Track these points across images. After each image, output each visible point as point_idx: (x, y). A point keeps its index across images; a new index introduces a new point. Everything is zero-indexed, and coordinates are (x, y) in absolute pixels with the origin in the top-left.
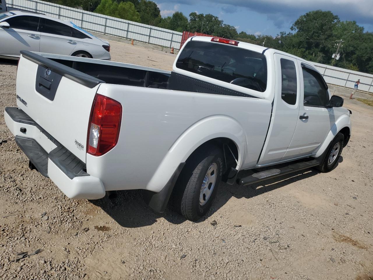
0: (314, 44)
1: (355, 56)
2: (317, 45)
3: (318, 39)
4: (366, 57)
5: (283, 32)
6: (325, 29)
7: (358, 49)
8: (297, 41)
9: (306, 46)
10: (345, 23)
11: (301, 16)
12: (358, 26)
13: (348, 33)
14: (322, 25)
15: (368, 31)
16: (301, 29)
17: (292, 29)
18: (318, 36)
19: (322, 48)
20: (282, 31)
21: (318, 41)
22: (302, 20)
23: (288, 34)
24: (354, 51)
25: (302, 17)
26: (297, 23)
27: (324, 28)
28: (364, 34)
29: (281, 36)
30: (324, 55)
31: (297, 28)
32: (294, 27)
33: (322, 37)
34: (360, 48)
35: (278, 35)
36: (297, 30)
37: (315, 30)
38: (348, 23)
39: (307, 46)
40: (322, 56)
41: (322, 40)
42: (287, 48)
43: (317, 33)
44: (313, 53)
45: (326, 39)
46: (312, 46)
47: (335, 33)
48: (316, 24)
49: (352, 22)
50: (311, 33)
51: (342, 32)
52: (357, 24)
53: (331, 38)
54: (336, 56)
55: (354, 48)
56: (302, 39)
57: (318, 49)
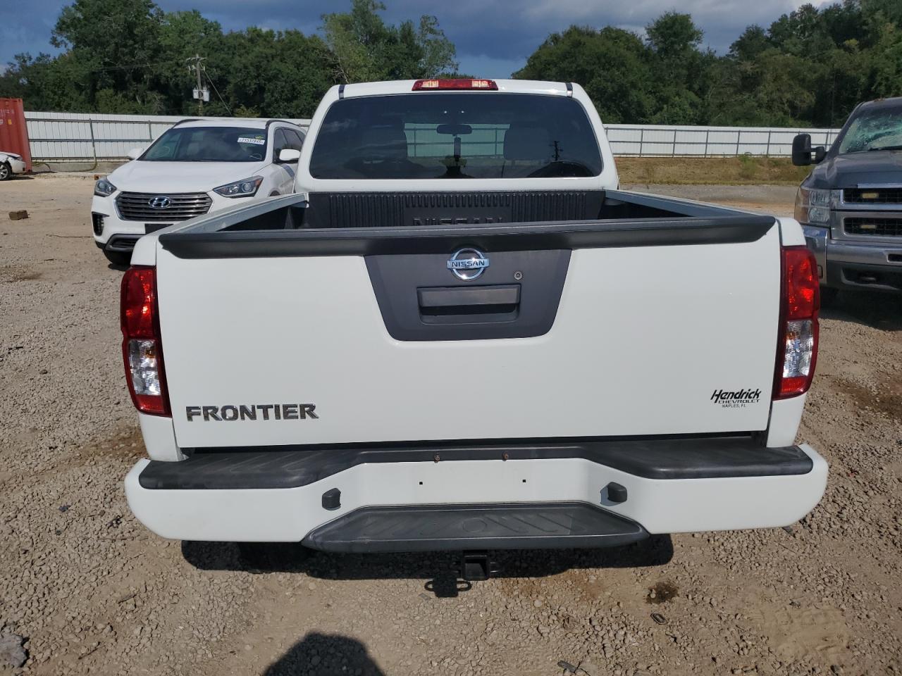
0: (128, 75)
1: (230, 88)
2: (138, 77)
3: (133, 61)
4: (253, 86)
5: (23, 54)
6: (140, 34)
7: (232, 70)
8: (84, 73)
9: (111, 81)
10: (178, 17)
11: (63, 8)
12: (206, 20)
13: (193, 37)
14: (130, 27)
15: (231, 30)
16: (80, 41)
17: (54, 42)
18: (132, 54)
19: (151, 80)
20: (19, 52)
21: (135, 66)
22: (75, 18)
23: (39, 59)
24: (224, 76)
25: (66, 9)
26: (62, 27)
27: (135, 32)
28: (227, 37)
29: (22, 66)
30: (163, 97)
31: (68, 38)
32: (59, 39)
33: (141, 54)
34: (234, 68)
35: (10, 63)
36: (70, 46)
37: (116, 40)
38: (183, 15)
39: (114, 81)
40: (161, 99)
41: (142, 61)
42: (55, 93)
43: (125, 46)
44: (135, 96)
45: (151, 58)
46: (127, 78)
47: (165, 42)
48: (113, 24)
49: (190, 13)
50: (111, 48)
51: (179, 36)
52: (204, 16)
53: (162, 55)
54: (201, 94)
55: (221, 69)
56: (95, 65)
57: (142, 85)
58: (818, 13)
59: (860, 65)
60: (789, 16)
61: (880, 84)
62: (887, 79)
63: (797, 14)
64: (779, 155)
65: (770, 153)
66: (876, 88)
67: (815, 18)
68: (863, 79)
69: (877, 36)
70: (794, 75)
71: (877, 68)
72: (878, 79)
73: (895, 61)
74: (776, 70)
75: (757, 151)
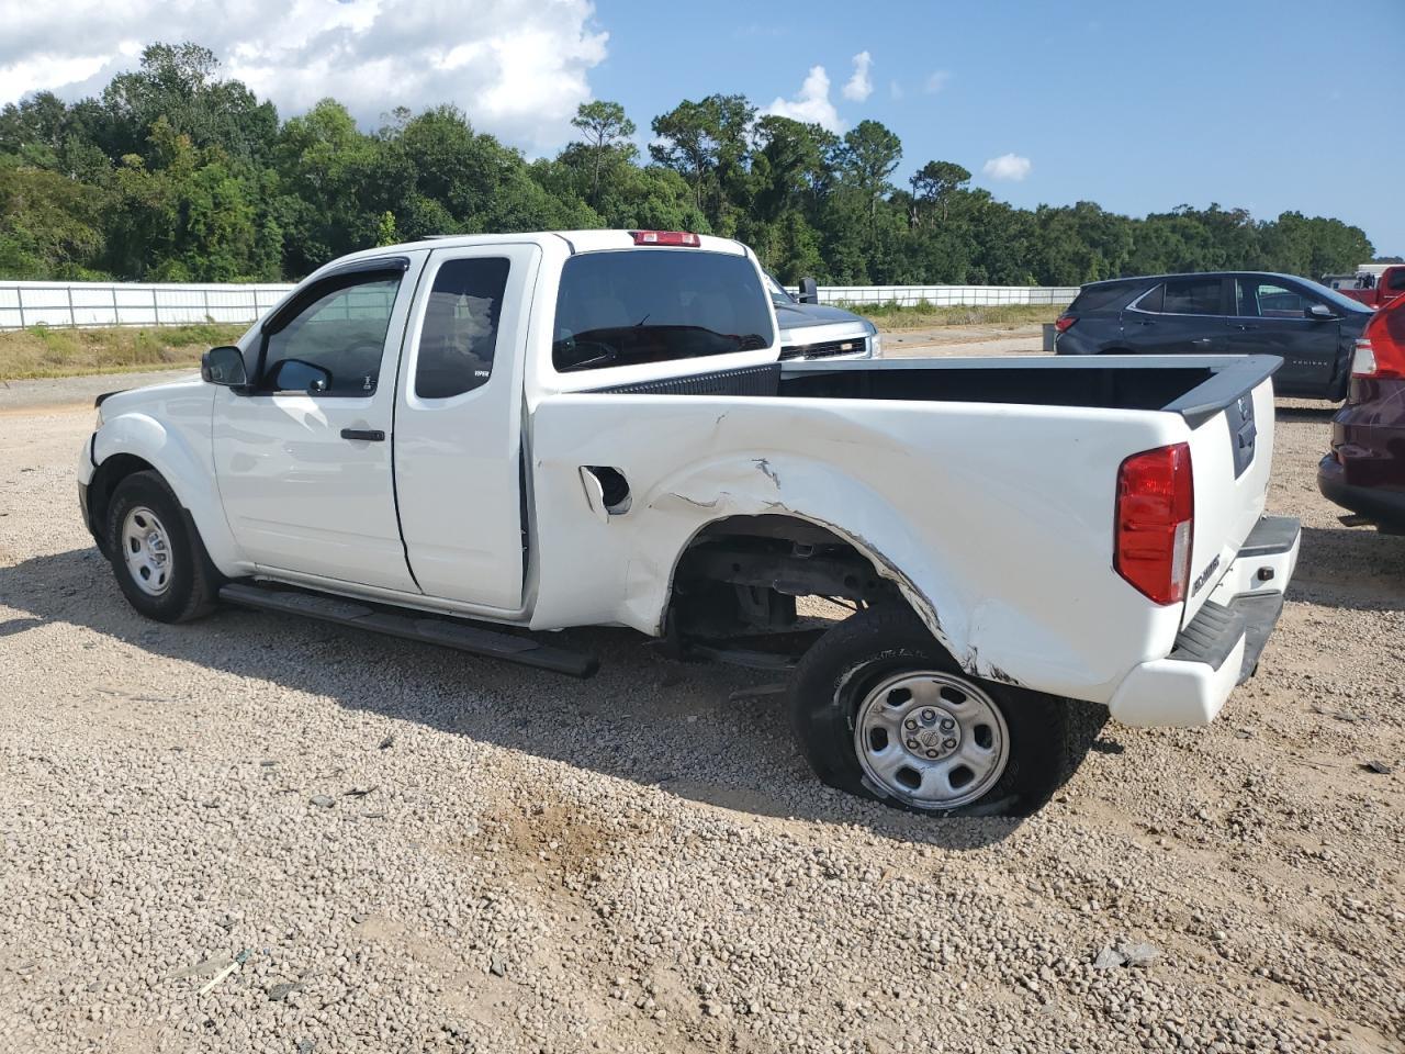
58: (66, 107)
59: (162, 192)
60: (18, 107)
61: (197, 222)
62: (204, 214)
63: (31, 106)
64: (93, 324)
65: (77, 322)
66: (193, 227)
67: (64, 116)
68: (172, 214)
69: (172, 153)
70: (62, 202)
71: (187, 199)
72: (193, 214)
73: (209, 190)
74: (30, 191)
75: (57, 319)
